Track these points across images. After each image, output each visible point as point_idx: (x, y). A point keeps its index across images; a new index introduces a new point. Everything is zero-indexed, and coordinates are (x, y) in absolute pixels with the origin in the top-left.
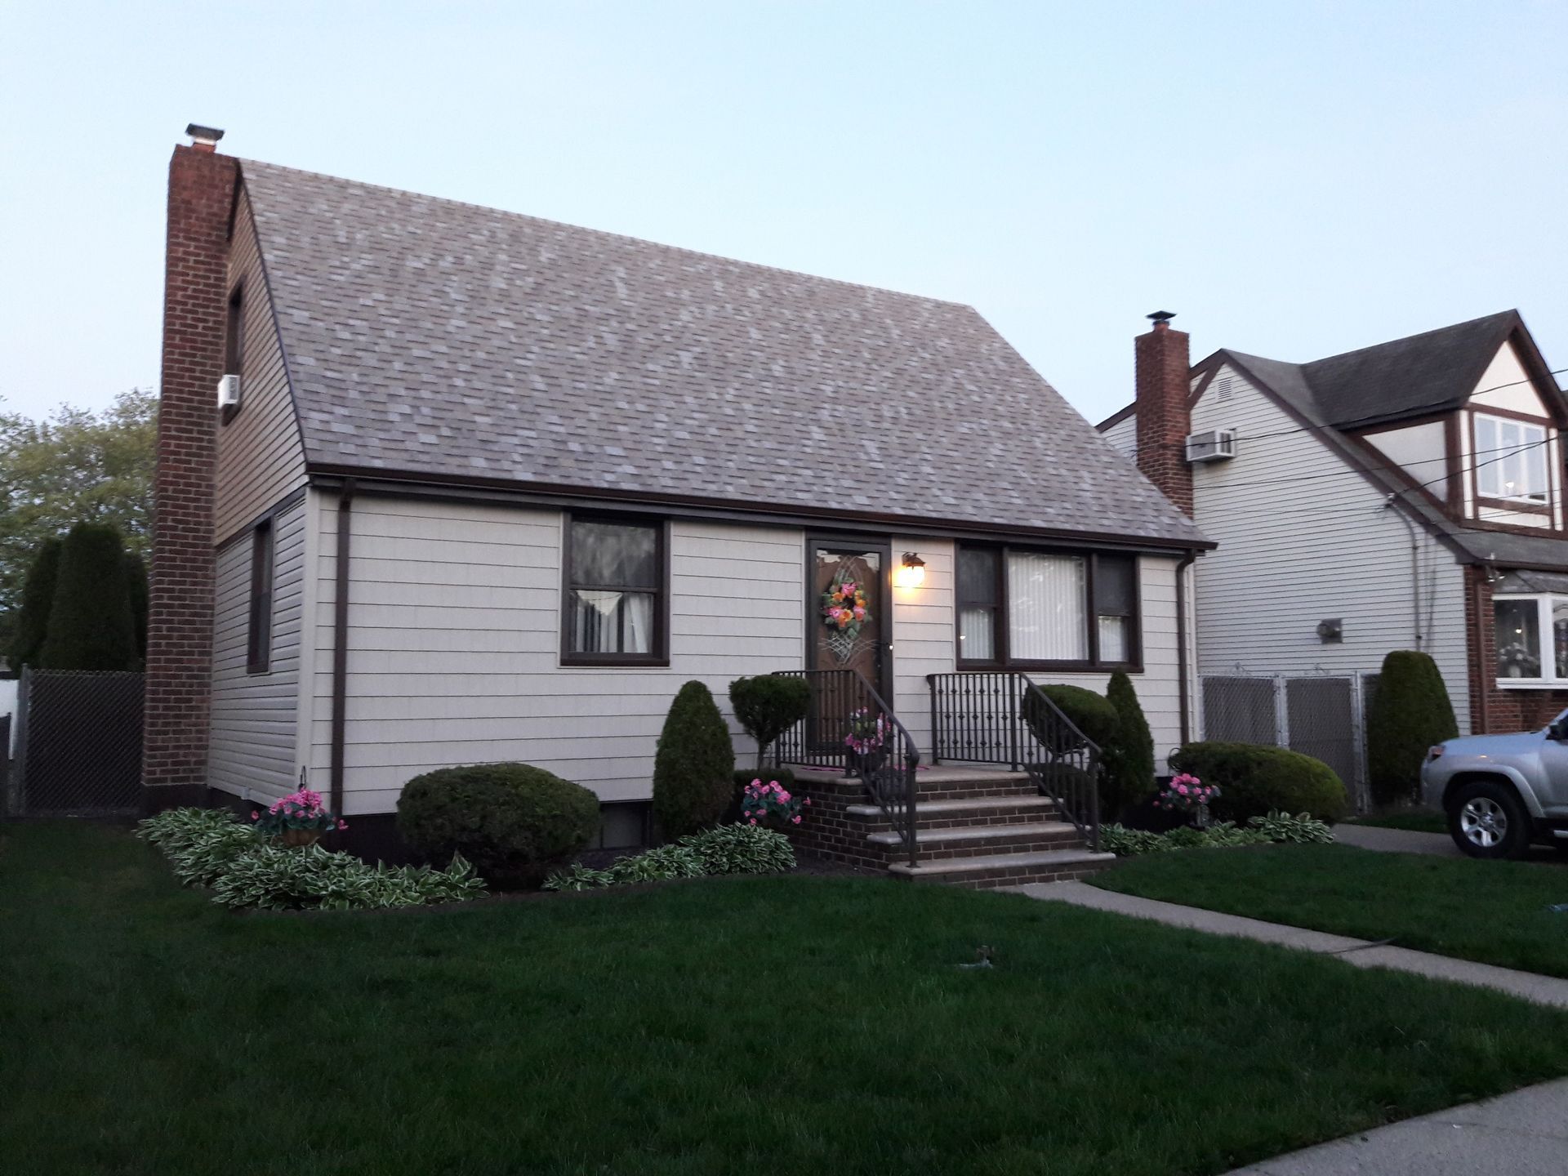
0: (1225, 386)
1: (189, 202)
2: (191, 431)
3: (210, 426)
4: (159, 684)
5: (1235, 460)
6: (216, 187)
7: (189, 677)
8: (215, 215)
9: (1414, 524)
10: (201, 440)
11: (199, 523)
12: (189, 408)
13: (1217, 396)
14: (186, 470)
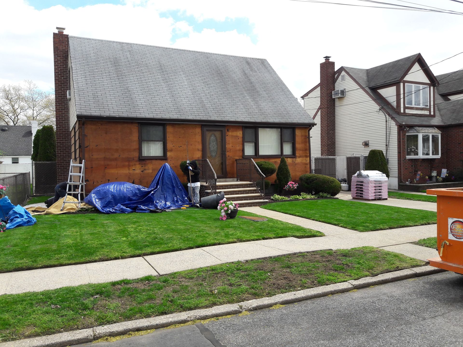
0: (343, 76)
1: (57, 47)
2: (62, 104)
3: (66, 102)
4: (59, 165)
5: (345, 97)
6: (64, 43)
7: (66, 163)
8: (64, 50)
9: (386, 115)
10: (65, 106)
11: (66, 126)
12: (61, 98)
13: (340, 79)
14: (61, 113)
